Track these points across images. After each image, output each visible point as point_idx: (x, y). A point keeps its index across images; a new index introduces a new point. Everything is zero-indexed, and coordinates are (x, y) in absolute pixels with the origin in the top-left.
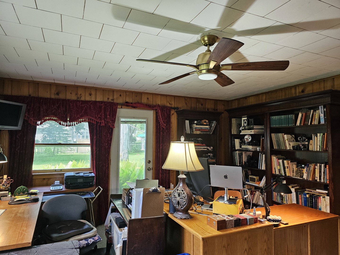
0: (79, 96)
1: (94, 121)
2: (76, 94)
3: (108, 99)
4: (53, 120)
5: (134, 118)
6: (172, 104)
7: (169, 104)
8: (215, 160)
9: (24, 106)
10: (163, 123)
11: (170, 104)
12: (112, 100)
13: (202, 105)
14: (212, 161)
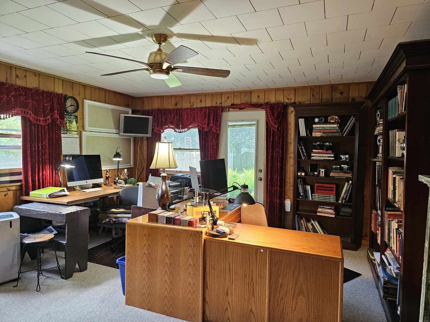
0: (192, 104)
1: (200, 127)
2: (190, 103)
3: (216, 103)
4: (170, 128)
5: (242, 121)
6: (291, 99)
7: (286, 99)
8: (351, 175)
9: (151, 118)
10: (273, 125)
11: (288, 99)
12: (220, 104)
13: (341, 93)
14: (345, 176)
